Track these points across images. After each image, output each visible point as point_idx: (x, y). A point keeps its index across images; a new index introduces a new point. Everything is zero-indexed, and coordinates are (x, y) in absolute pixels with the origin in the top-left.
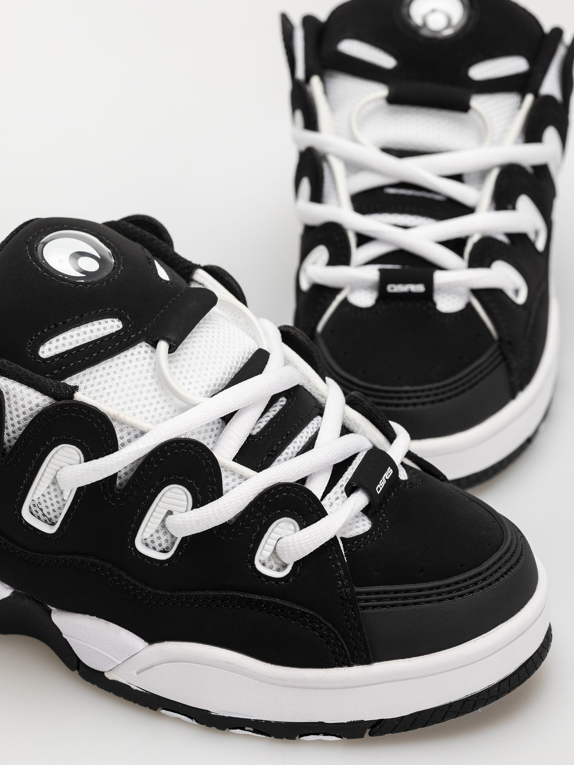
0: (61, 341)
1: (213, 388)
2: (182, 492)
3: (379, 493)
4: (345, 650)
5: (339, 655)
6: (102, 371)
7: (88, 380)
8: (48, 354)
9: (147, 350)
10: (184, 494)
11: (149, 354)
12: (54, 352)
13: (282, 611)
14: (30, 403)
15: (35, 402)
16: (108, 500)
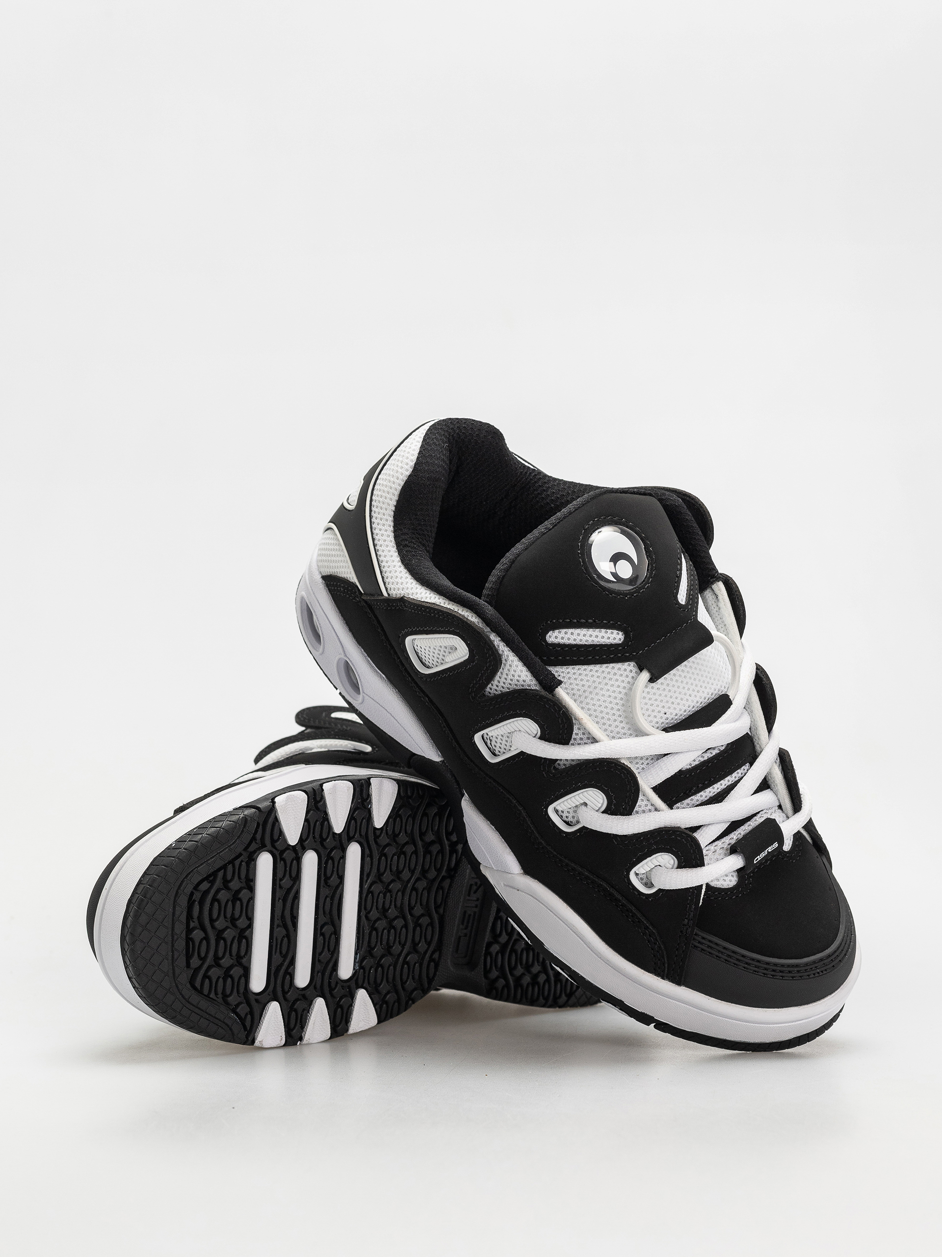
0: (569, 635)
2: (601, 797)
3: (755, 862)
4: (665, 967)
5: (659, 968)
7: (574, 674)
8: (552, 640)
9: (633, 671)
10: (602, 799)
11: (633, 674)
12: (559, 641)
13: (632, 916)
14: (519, 676)
15: (523, 677)
16: (543, 771)
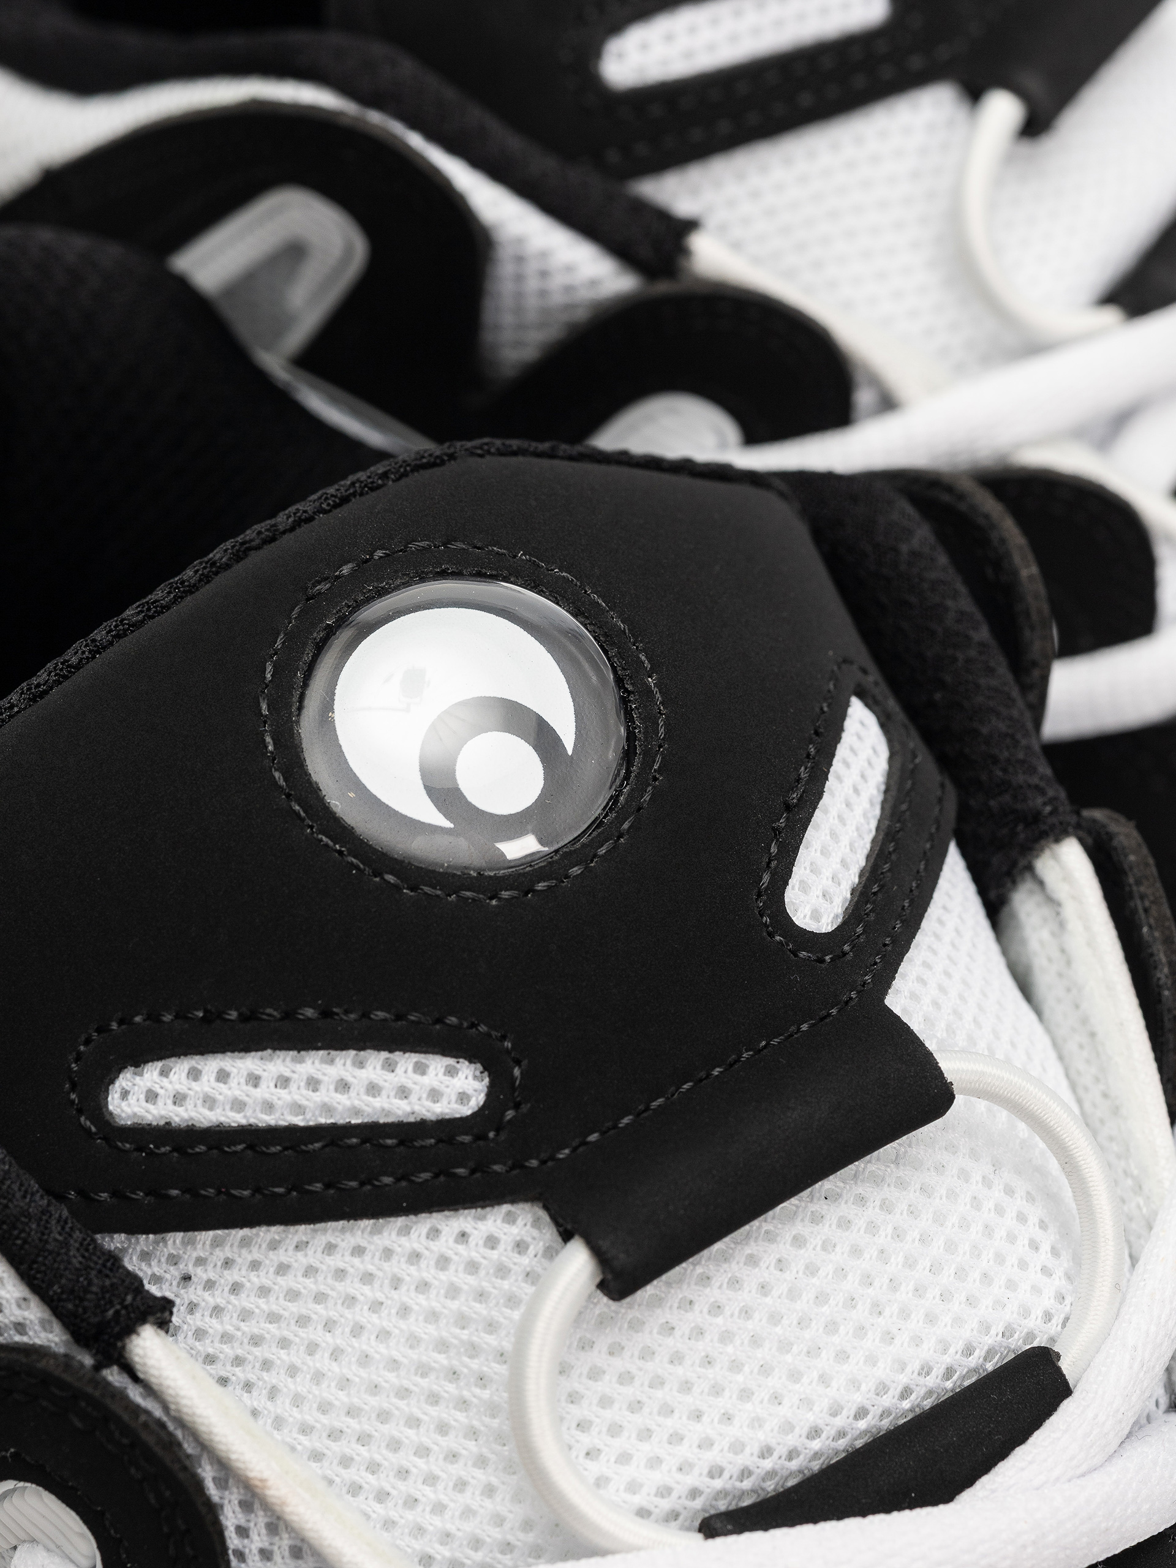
0: (207, 1082)
1: (782, 1461)
6: (319, 1254)
7: (255, 1265)
8: (136, 1110)
9: (529, 1239)
12: (163, 1113)
